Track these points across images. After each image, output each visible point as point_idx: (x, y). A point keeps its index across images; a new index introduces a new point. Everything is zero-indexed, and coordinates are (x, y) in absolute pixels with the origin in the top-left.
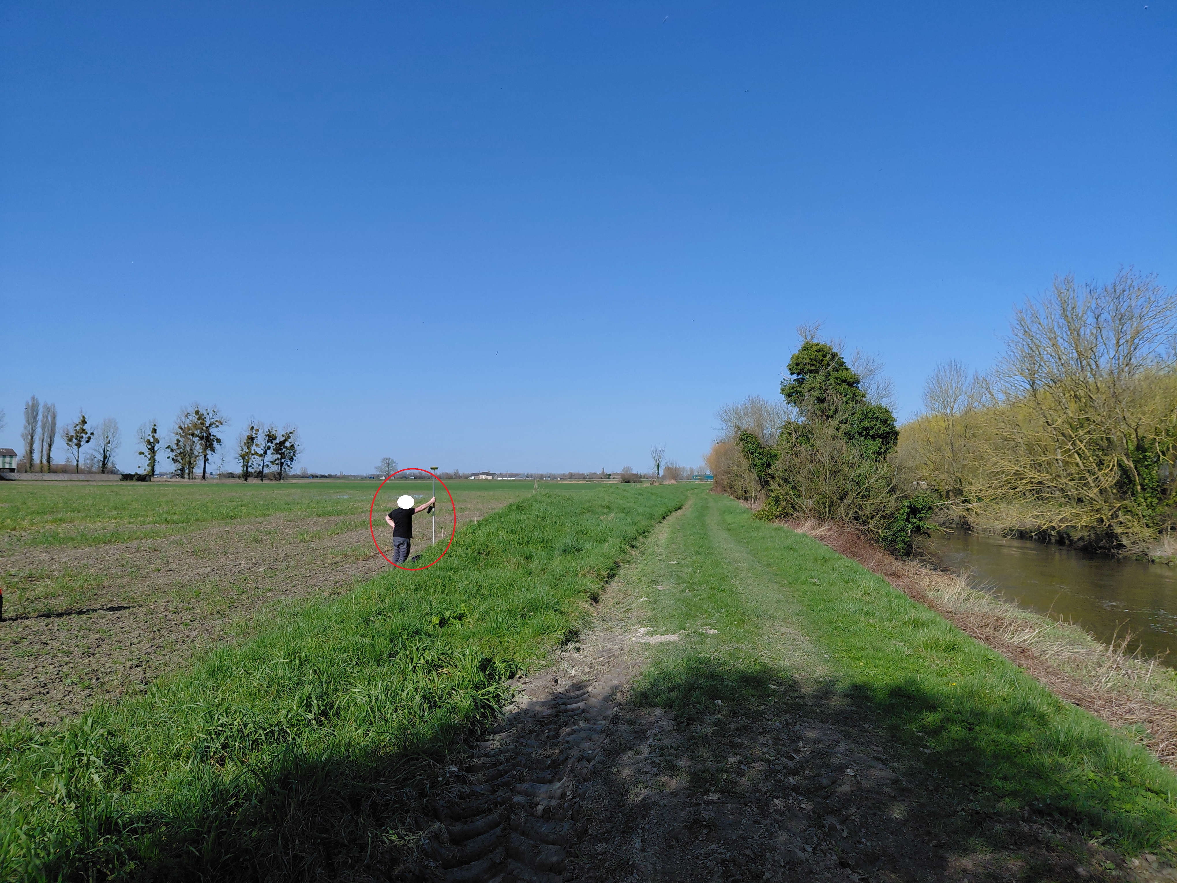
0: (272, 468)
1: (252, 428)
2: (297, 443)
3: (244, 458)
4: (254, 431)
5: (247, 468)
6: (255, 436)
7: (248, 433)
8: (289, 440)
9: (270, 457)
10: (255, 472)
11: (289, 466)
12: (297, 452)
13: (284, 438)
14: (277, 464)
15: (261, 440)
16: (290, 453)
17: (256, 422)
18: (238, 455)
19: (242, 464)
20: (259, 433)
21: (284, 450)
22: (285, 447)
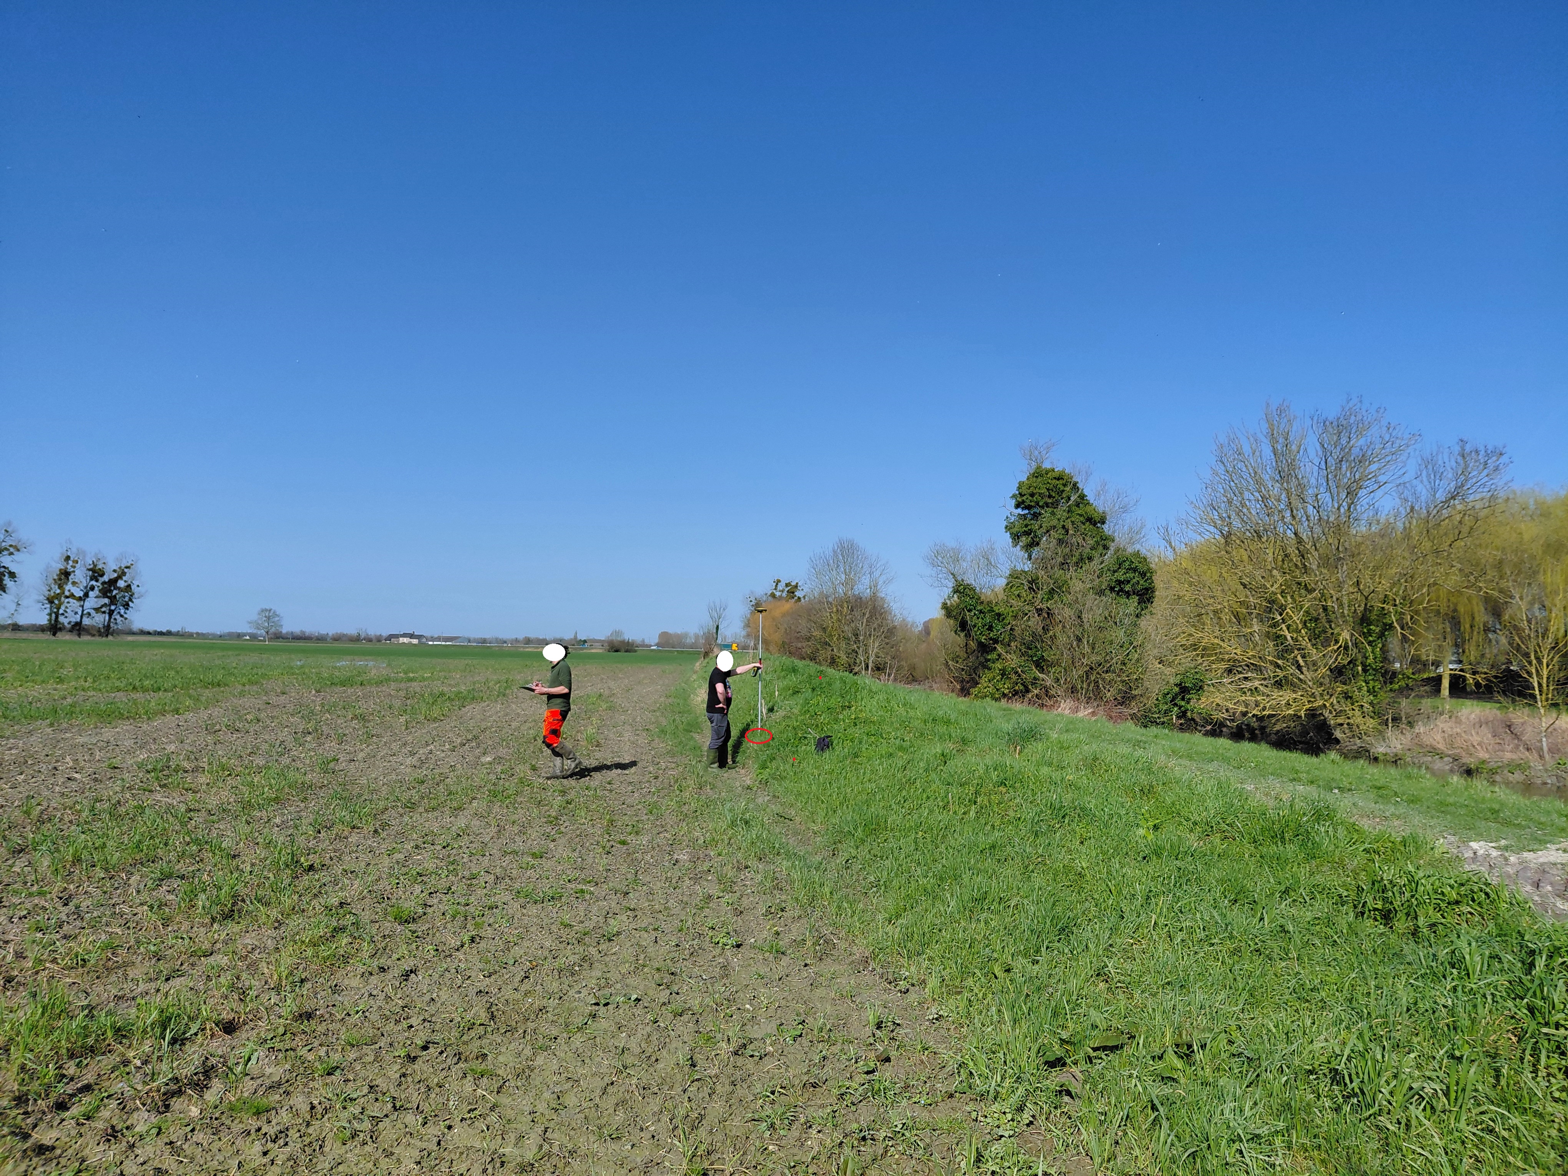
0: (97, 619)
1: (68, 558)
2: (136, 583)
3: (51, 602)
4: (70, 562)
5: (57, 617)
6: (70, 569)
7: (61, 566)
8: (124, 578)
9: (93, 601)
10: (69, 623)
11: (122, 616)
12: (136, 595)
13: (116, 575)
14: (104, 612)
15: (80, 576)
16: (124, 597)
17: (74, 550)
18: (42, 598)
19: (48, 611)
20: (78, 566)
21: (115, 592)
22: (116, 588)
